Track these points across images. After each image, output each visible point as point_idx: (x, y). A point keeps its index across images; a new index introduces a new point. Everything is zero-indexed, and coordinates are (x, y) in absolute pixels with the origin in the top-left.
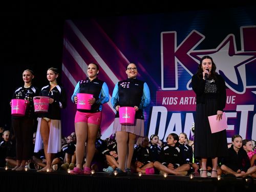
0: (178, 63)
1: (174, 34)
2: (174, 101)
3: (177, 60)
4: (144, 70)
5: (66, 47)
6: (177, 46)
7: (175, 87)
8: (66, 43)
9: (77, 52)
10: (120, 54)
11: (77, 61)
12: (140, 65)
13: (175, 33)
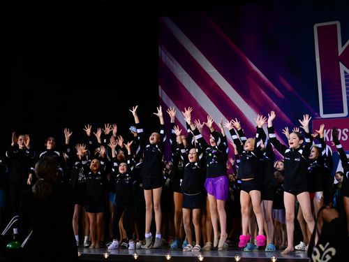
0: (345, 72)
1: (336, 25)
2: (342, 135)
3: (343, 68)
4: (289, 87)
5: (164, 60)
6: (343, 45)
7: (343, 112)
8: (163, 53)
9: (180, 67)
10: (249, 65)
11: (181, 81)
12: (282, 80)
13: (338, 23)
